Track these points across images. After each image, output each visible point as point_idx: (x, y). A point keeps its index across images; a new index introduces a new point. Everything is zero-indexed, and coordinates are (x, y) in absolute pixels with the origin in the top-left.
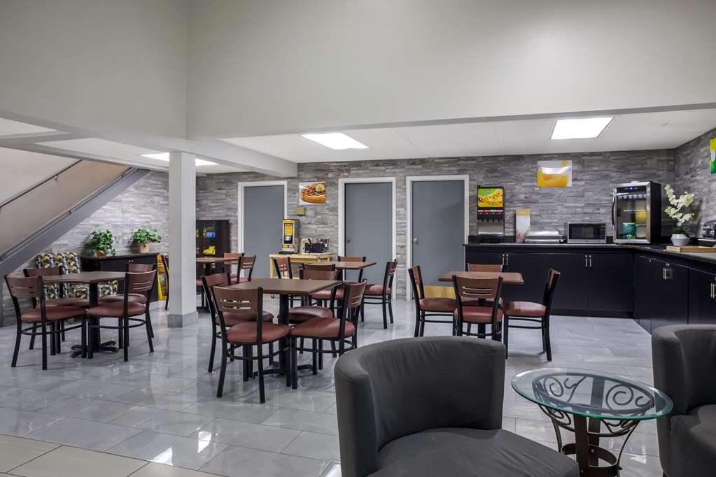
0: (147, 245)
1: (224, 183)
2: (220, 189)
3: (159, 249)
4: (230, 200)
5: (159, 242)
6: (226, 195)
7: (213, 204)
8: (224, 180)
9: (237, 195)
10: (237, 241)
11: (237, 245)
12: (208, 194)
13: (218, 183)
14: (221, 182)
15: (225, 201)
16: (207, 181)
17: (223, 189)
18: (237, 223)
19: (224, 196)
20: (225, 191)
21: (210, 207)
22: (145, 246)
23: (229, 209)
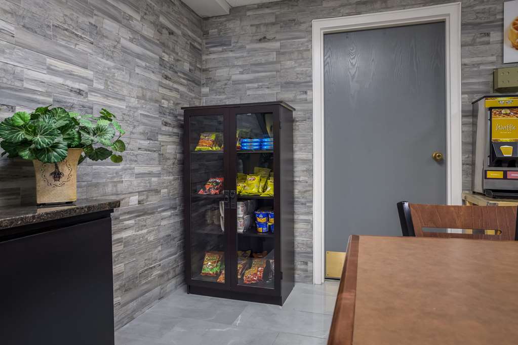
0: (65, 170)
1: (273, 24)
2: (263, 39)
3: (115, 184)
4: (289, 64)
5: (118, 160)
6: (279, 53)
7: (245, 77)
8: (272, 20)
9: (309, 50)
10: (310, 162)
11: (310, 172)
12: (231, 54)
13: (258, 26)
14: (266, 25)
15: (278, 66)
16: (230, 25)
17: (274, 39)
18: (310, 118)
19: (273, 57)
20: (277, 45)
21: (236, 83)
22: (57, 175)
23: (287, 85)
